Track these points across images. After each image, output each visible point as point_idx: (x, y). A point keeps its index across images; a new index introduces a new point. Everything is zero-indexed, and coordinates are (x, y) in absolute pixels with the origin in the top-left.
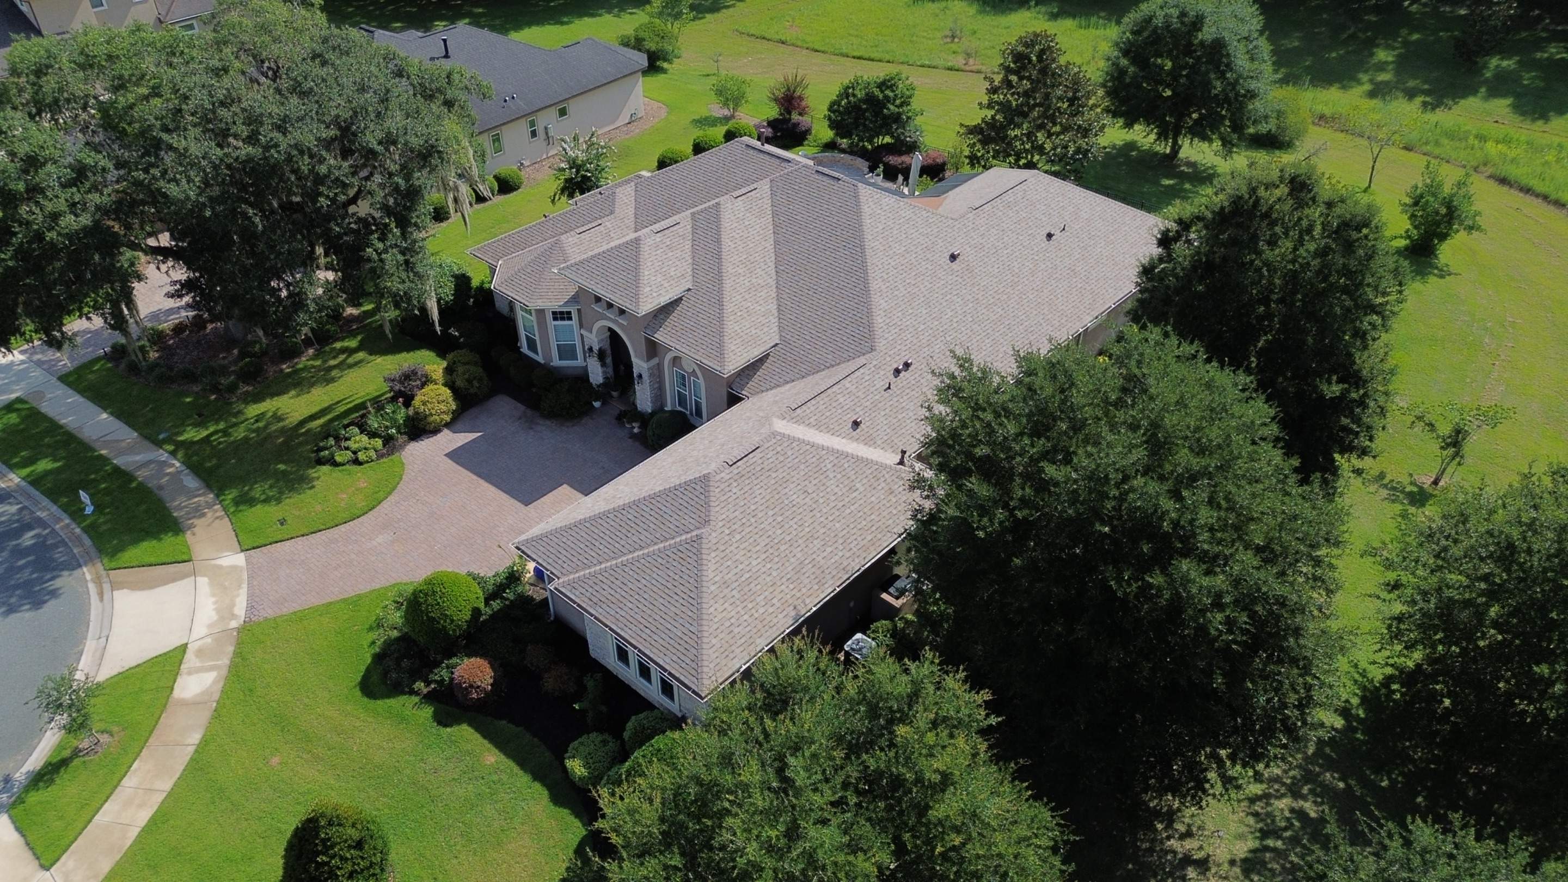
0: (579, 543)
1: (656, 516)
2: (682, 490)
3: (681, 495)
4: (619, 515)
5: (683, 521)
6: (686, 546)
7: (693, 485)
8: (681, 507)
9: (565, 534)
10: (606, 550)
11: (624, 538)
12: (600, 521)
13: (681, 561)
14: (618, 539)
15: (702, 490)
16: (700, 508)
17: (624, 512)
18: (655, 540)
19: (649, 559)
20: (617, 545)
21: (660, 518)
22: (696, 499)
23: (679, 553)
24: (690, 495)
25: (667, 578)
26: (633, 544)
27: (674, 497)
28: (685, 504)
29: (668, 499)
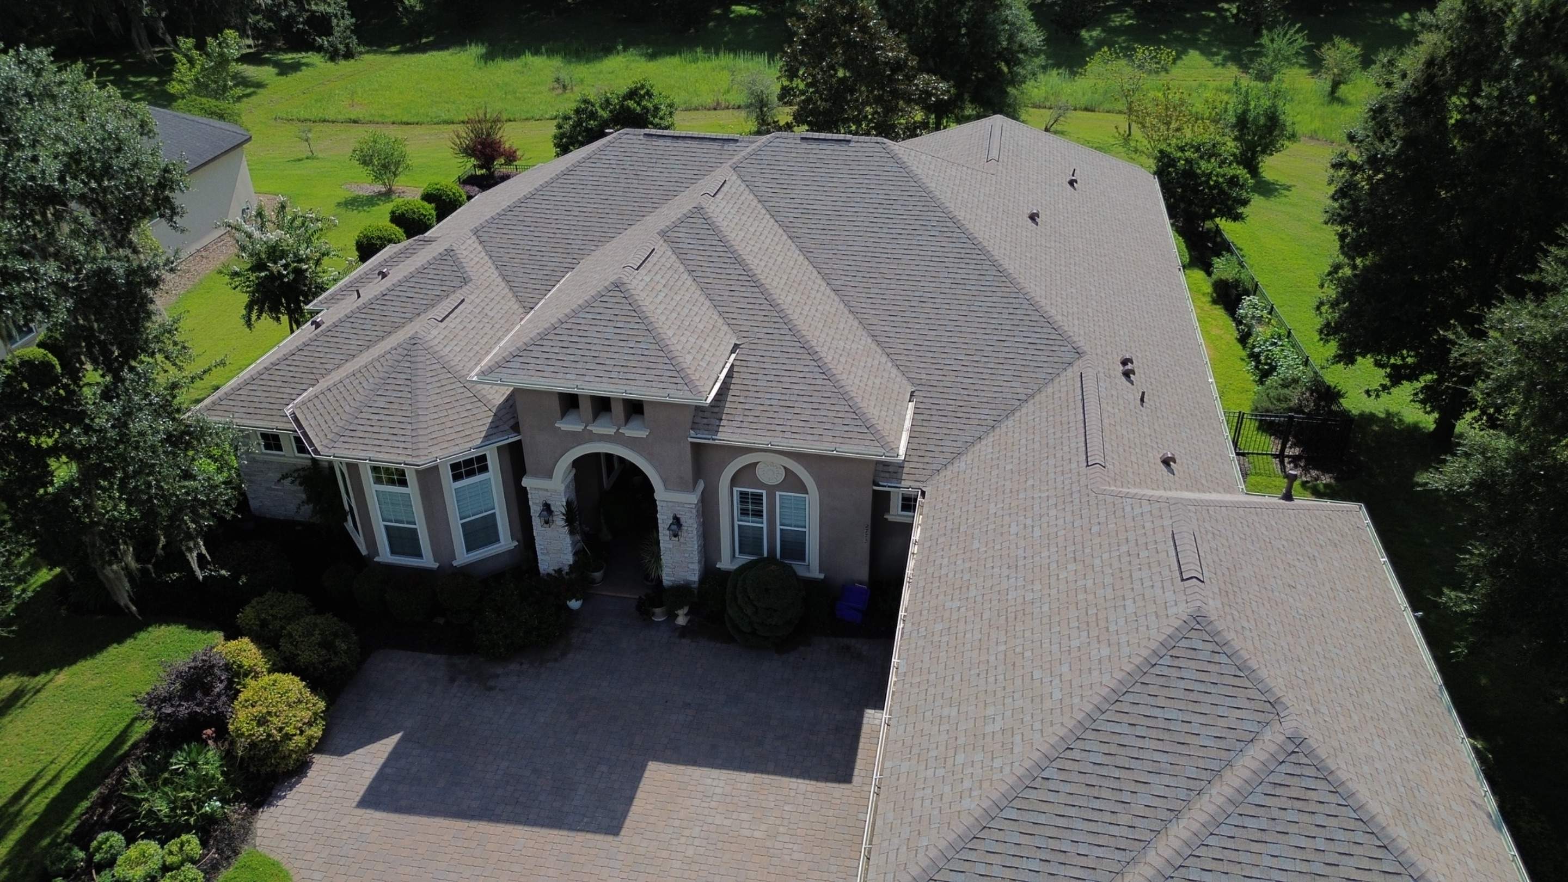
0: (1024, 864)
1: (1154, 733)
2: (1167, 661)
3: (1174, 673)
4: (1068, 765)
5: (1222, 722)
6: (1283, 768)
7: (1184, 643)
8: (1193, 696)
9: (972, 856)
10: (1100, 852)
11: (1118, 808)
12: (1032, 794)
13: (1299, 804)
14: (1108, 817)
15: (1210, 647)
16: (1237, 682)
17: (1076, 755)
18: (1192, 784)
19: (1225, 830)
20: (1114, 830)
21: (1166, 736)
22: (1211, 667)
23: (1278, 791)
24: (1192, 664)
25: (1299, 854)
26: (1148, 812)
27: (1162, 681)
28: (1198, 687)
29: (1152, 690)
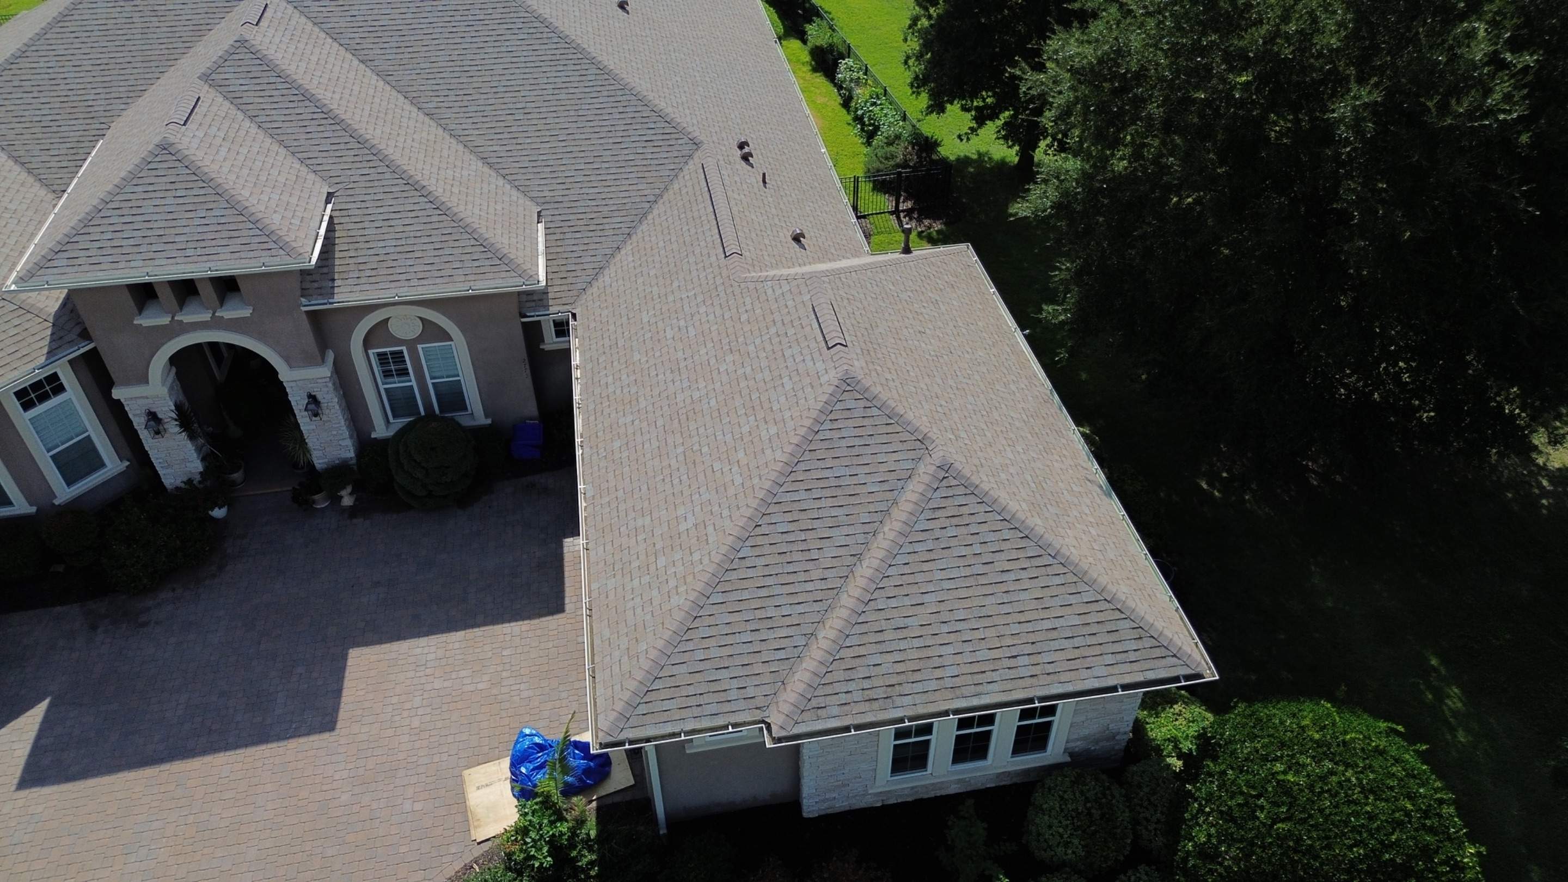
0: (738, 638)
1: (828, 493)
2: (828, 425)
3: (836, 435)
4: (759, 541)
5: (883, 468)
6: (937, 494)
7: (838, 406)
8: (855, 451)
9: (690, 646)
10: (800, 608)
11: (810, 566)
12: (734, 576)
13: (955, 521)
14: (802, 576)
15: (862, 403)
16: (890, 429)
17: (764, 529)
18: (867, 528)
19: (901, 559)
20: (809, 587)
21: (838, 492)
22: (866, 422)
23: (938, 514)
24: (850, 423)
25: (962, 562)
26: (835, 563)
27: (826, 444)
28: (857, 442)
29: (819, 455)
